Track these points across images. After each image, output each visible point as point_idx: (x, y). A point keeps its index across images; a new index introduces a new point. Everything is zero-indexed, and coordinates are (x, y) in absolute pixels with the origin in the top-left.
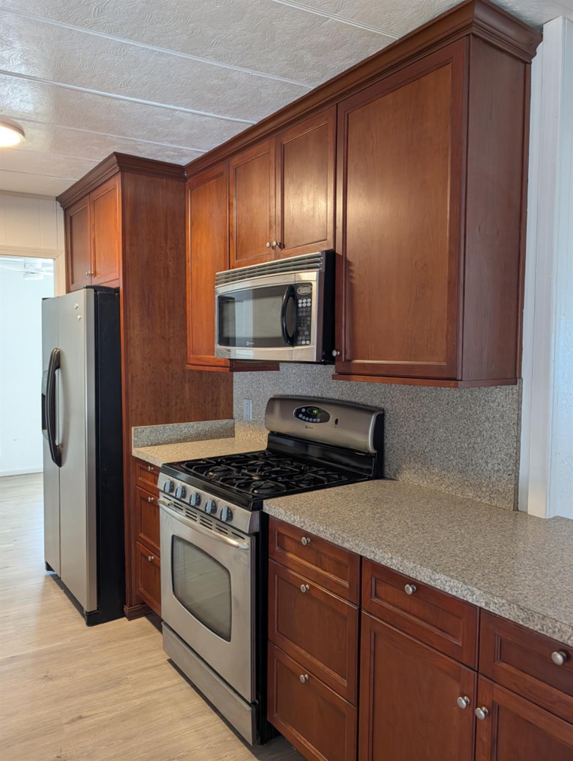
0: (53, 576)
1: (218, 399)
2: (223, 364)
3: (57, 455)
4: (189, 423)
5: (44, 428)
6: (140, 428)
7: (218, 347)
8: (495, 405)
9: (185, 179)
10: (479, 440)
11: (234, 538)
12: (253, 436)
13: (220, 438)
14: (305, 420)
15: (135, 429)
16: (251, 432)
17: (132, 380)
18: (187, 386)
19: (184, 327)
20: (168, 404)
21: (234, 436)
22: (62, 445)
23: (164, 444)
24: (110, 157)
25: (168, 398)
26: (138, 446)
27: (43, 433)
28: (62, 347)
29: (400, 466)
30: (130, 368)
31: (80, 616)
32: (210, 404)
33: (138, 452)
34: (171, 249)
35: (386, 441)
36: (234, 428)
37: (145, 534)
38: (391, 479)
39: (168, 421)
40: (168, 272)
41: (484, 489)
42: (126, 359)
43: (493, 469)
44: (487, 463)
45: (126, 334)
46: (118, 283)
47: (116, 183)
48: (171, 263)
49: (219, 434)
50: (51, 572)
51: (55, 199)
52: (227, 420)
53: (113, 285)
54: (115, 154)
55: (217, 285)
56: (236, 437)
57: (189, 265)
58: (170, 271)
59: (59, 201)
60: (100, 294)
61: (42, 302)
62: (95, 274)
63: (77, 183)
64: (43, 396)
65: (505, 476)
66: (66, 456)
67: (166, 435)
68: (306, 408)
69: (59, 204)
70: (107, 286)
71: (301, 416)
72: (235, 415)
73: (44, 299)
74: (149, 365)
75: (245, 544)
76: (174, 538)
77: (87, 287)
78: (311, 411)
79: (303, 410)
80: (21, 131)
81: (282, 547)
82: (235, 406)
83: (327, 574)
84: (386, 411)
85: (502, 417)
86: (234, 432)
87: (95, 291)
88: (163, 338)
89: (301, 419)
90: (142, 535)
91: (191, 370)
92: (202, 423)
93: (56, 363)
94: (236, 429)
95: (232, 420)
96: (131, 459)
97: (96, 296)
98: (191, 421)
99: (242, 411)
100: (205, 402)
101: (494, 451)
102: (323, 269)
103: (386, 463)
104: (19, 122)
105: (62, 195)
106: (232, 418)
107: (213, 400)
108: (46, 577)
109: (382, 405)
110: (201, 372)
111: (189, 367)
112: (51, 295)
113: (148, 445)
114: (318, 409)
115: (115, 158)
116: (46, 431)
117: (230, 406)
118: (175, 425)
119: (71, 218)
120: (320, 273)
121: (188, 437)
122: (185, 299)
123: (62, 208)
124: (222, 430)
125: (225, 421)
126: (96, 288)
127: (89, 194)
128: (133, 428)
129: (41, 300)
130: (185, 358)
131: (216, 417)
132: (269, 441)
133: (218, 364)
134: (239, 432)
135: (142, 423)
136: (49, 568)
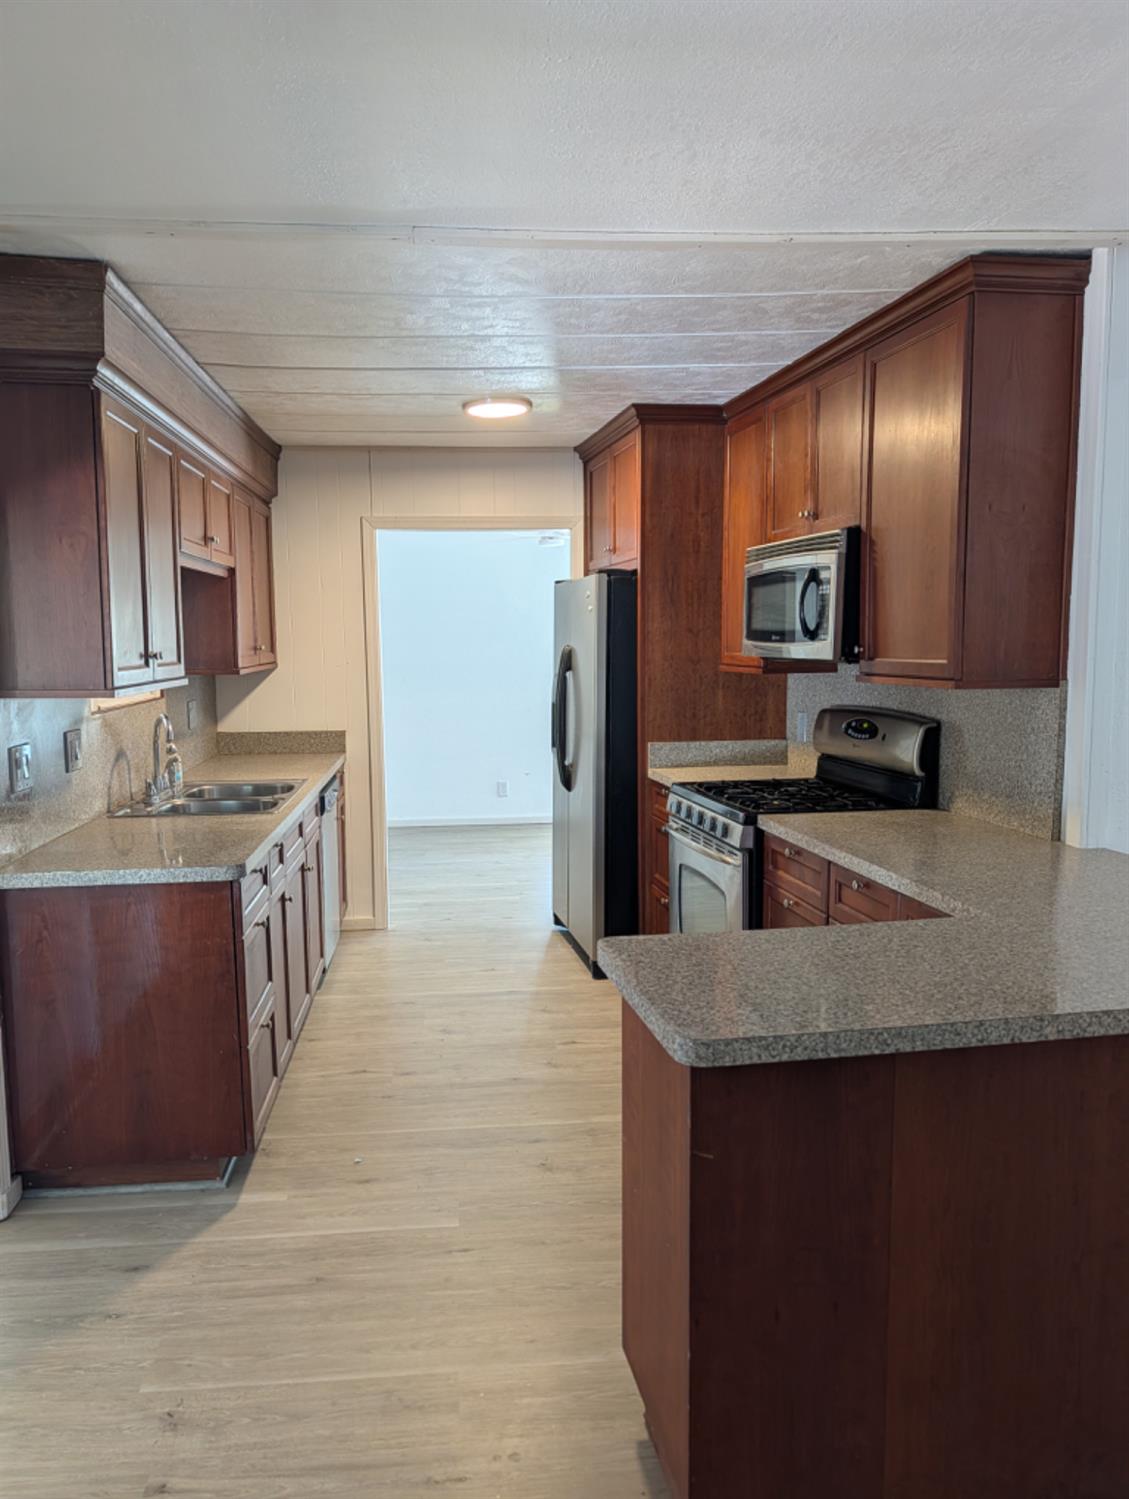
0: (562, 932)
1: (764, 711)
2: (756, 663)
3: (567, 778)
4: (721, 742)
5: (553, 745)
6: (658, 745)
7: (746, 642)
8: (1039, 712)
9: (725, 421)
10: (1025, 757)
11: (729, 856)
12: (808, 763)
13: (765, 763)
14: (853, 737)
15: (652, 745)
16: (805, 757)
17: (650, 685)
18: (720, 693)
19: (718, 615)
20: (694, 715)
21: (786, 764)
22: (571, 765)
23: (687, 766)
24: (628, 409)
25: (695, 708)
26: (655, 766)
27: (553, 751)
28: (573, 644)
29: (953, 793)
30: (647, 668)
31: (585, 968)
32: (753, 718)
33: (655, 773)
34: (703, 515)
35: (941, 762)
36: (787, 751)
37: (660, 874)
38: (944, 810)
39: (694, 738)
40: (699, 545)
41: (1027, 817)
42: (643, 658)
43: (1036, 791)
44: (1031, 784)
45: (643, 627)
46: (636, 565)
47: (636, 438)
48: (702, 534)
49: (764, 758)
50: (560, 928)
51: (572, 450)
52: (777, 741)
53: (629, 567)
54: (634, 406)
55: (747, 563)
56: (789, 765)
57: (726, 533)
58: (702, 543)
59: (578, 452)
60: (614, 579)
61: (555, 587)
62: (614, 550)
63: (595, 435)
64: (553, 705)
65: (1046, 799)
66: (576, 775)
67: (690, 755)
68: (856, 721)
69: (577, 455)
70: (623, 568)
71: (850, 731)
72: (789, 734)
73: (557, 582)
74: (671, 666)
75: (737, 860)
76: (683, 868)
77: (600, 571)
78: (861, 725)
79: (854, 724)
80: (530, 403)
81: (776, 867)
82: (788, 722)
83: (807, 886)
84: (942, 724)
85: (1045, 727)
86: (786, 757)
87: (609, 576)
88: (690, 631)
89: (850, 735)
90: (657, 876)
91: (727, 673)
92: (739, 743)
93: (567, 662)
94: (789, 754)
95: (784, 742)
96: (646, 782)
97: (609, 582)
98: (725, 740)
99: (796, 728)
100: (745, 715)
101: (1038, 769)
102: (843, 550)
103: (940, 791)
104: (527, 396)
105: (579, 446)
106: (784, 738)
107: (756, 712)
108: (554, 932)
109: (939, 717)
110: (740, 675)
111: (723, 668)
112: (566, 576)
113: (667, 766)
114: (869, 722)
115: (633, 411)
116: (555, 749)
117: (783, 721)
118: (703, 743)
119: (591, 474)
120: (839, 554)
121: (720, 760)
122: (720, 578)
123: (580, 461)
124: (768, 754)
125: (773, 742)
126: (610, 572)
127: (609, 446)
128: (649, 744)
129: (553, 584)
130: (718, 656)
131: (761, 735)
132: (820, 767)
133: (751, 663)
134: (792, 757)
135: (661, 739)
136: (557, 921)
